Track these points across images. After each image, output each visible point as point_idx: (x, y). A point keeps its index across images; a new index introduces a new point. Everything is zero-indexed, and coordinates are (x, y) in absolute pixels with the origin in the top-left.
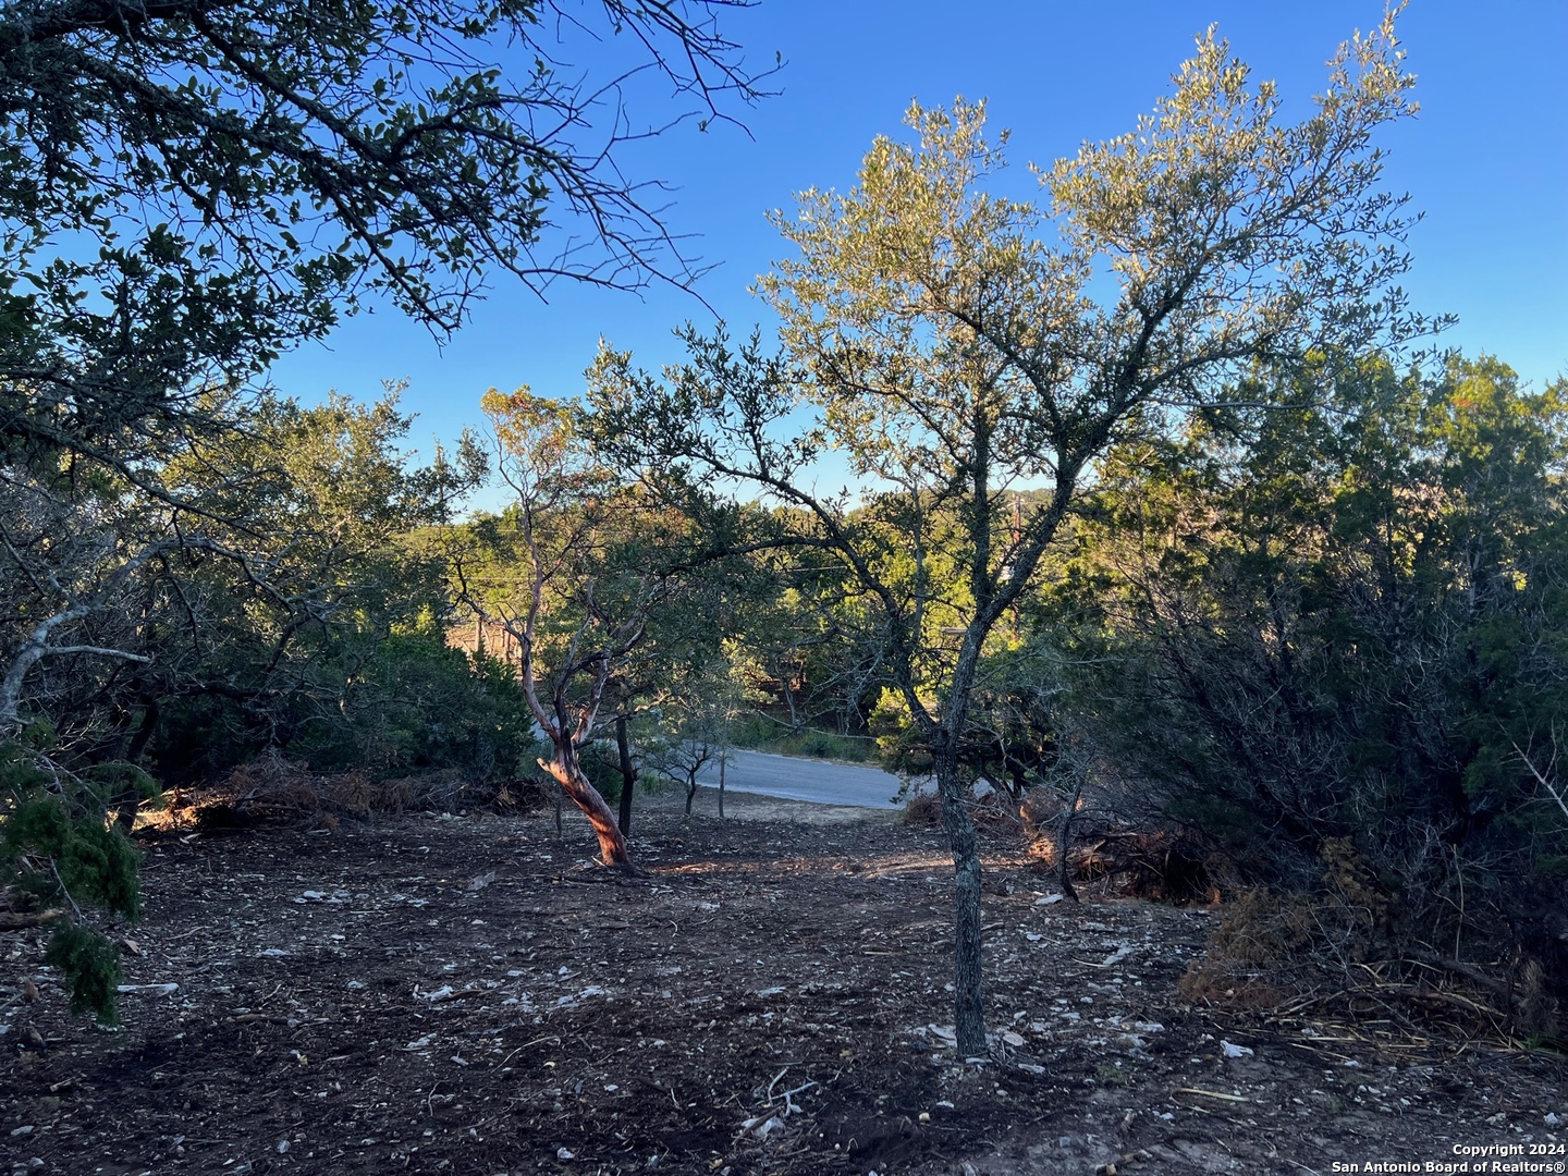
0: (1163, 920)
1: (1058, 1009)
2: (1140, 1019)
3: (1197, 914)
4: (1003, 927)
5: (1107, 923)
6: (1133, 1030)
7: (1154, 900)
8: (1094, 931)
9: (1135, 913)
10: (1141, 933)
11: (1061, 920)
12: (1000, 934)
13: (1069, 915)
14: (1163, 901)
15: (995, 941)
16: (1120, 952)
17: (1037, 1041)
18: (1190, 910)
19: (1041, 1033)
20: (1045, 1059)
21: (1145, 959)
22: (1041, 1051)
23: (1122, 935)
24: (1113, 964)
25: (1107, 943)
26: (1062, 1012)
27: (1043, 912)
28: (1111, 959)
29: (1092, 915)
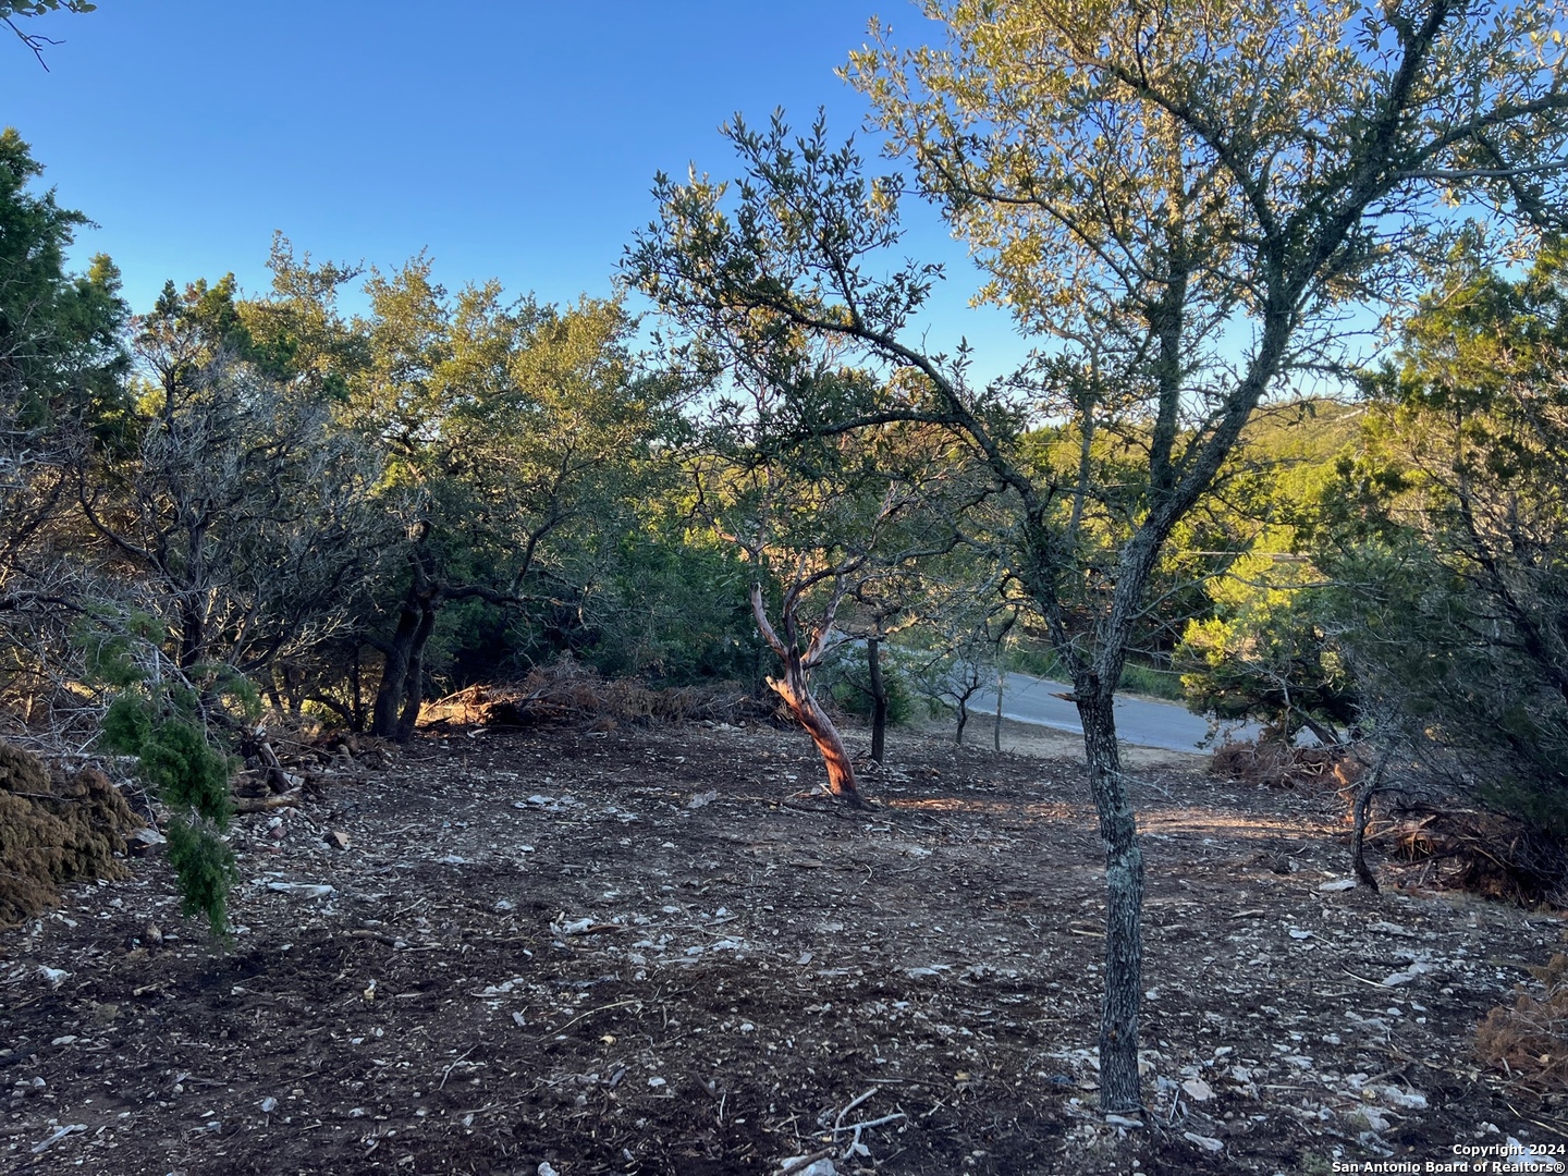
0: (1492, 928)
1: (1284, 1048)
2: (1397, 1080)
3: (1545, 924)
4: (1262, 917)
5: (1407, 925)
6: (1379, 1100)
7: (1489, 898)
8: (1387, 934)
9: (1455, 913)
10: (1454, 943)
11: (1345, 914)
12: (1255, 924)
13: (1359, 909)
14: (1500, 900)
15: (1247, 933)
16: (1415, 969)
17: (1230, 1096)
18: (1537, 916)
19: (1241, 1084)
20: (1232, 1129)
21: (1445, 983)
22: (1229, 1114)
23: (1426, 943)
24: (1396, 986)
25: (1400, 952)
26: (1287, 1053)
27: (1325, 900)
28: (1395, 978)
29: (1390, 913)
